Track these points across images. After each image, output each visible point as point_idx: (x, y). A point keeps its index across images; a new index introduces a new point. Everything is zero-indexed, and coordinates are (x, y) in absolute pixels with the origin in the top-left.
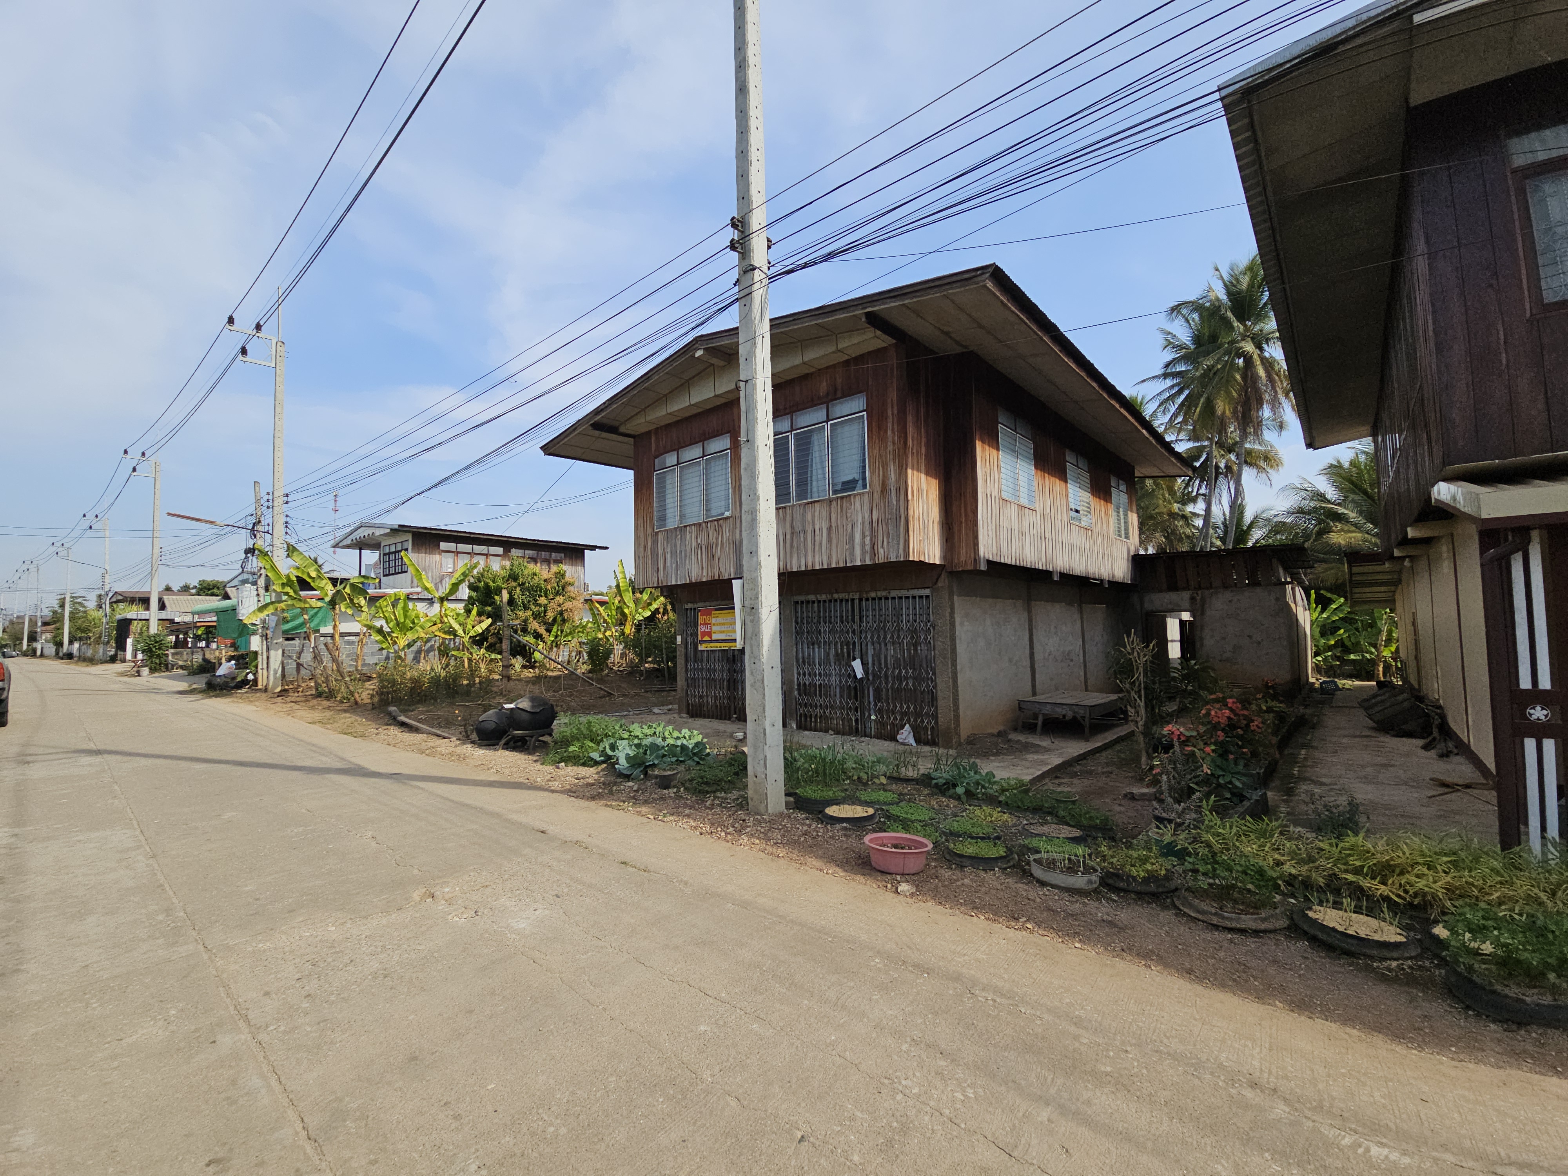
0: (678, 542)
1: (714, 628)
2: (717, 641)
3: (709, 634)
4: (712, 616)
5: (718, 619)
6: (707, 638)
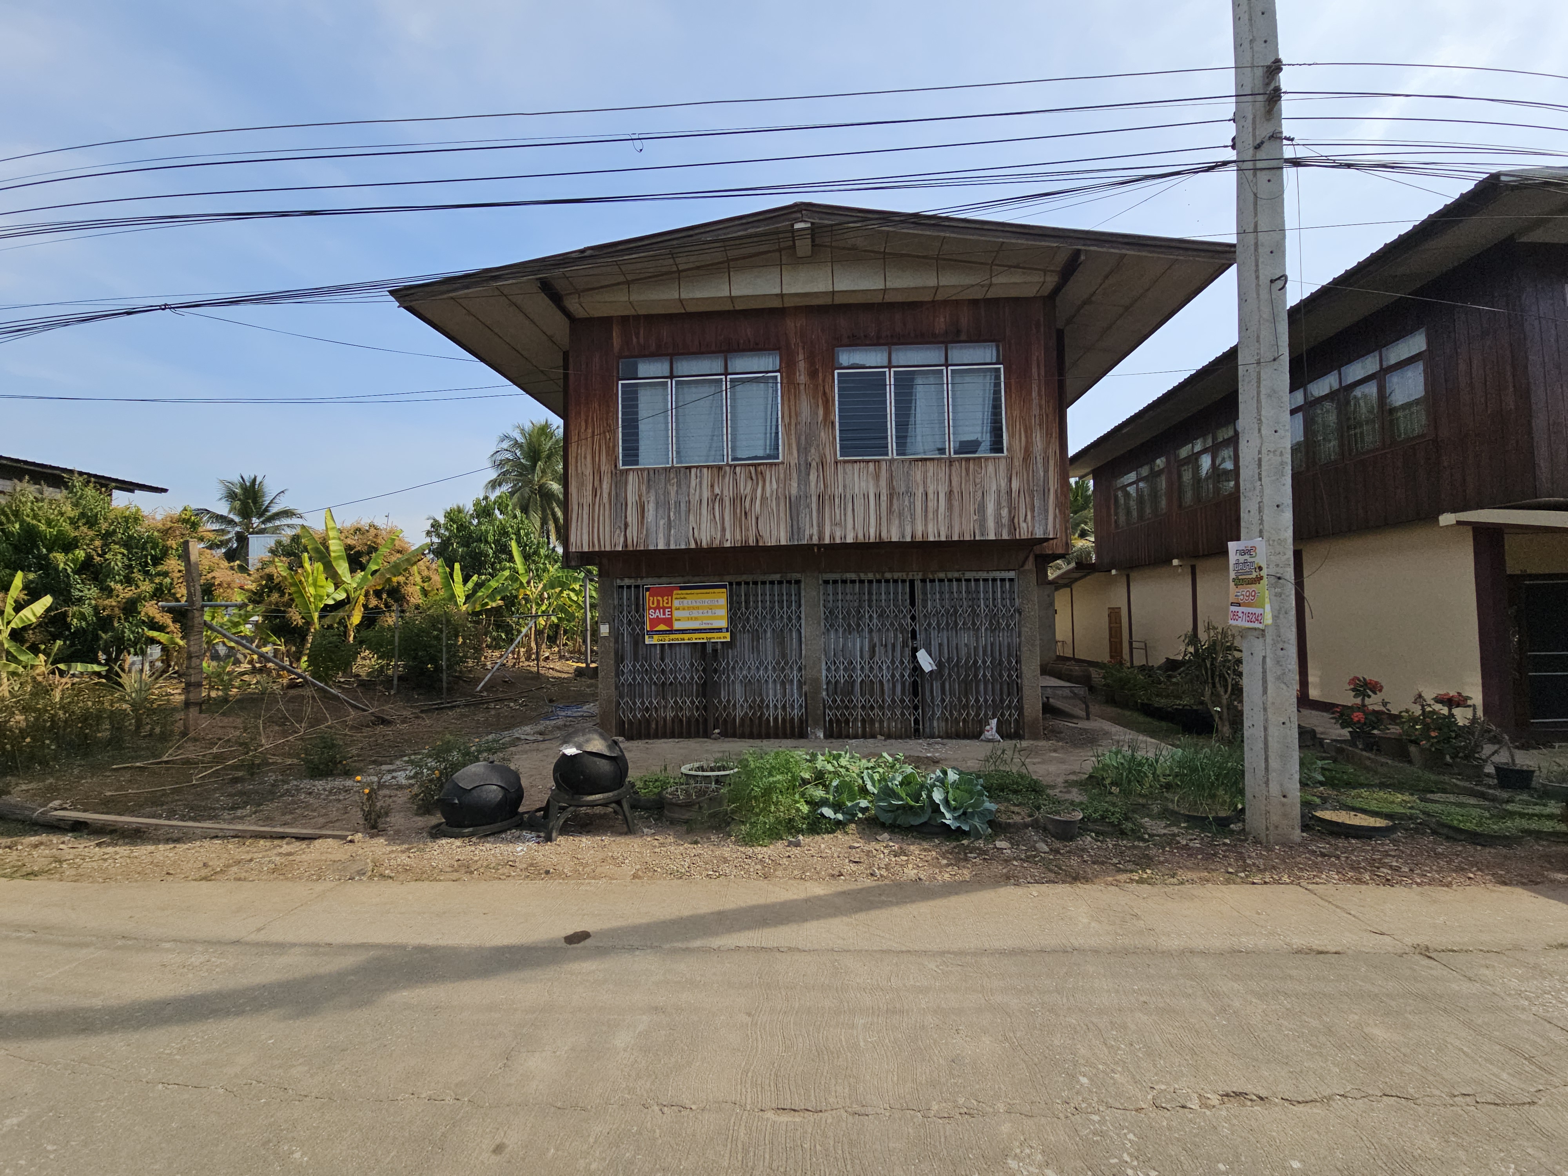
0: (673, 490)
3: (669, 622)
4: (674, 597)
5: (685, 601)
6: (662, 627)
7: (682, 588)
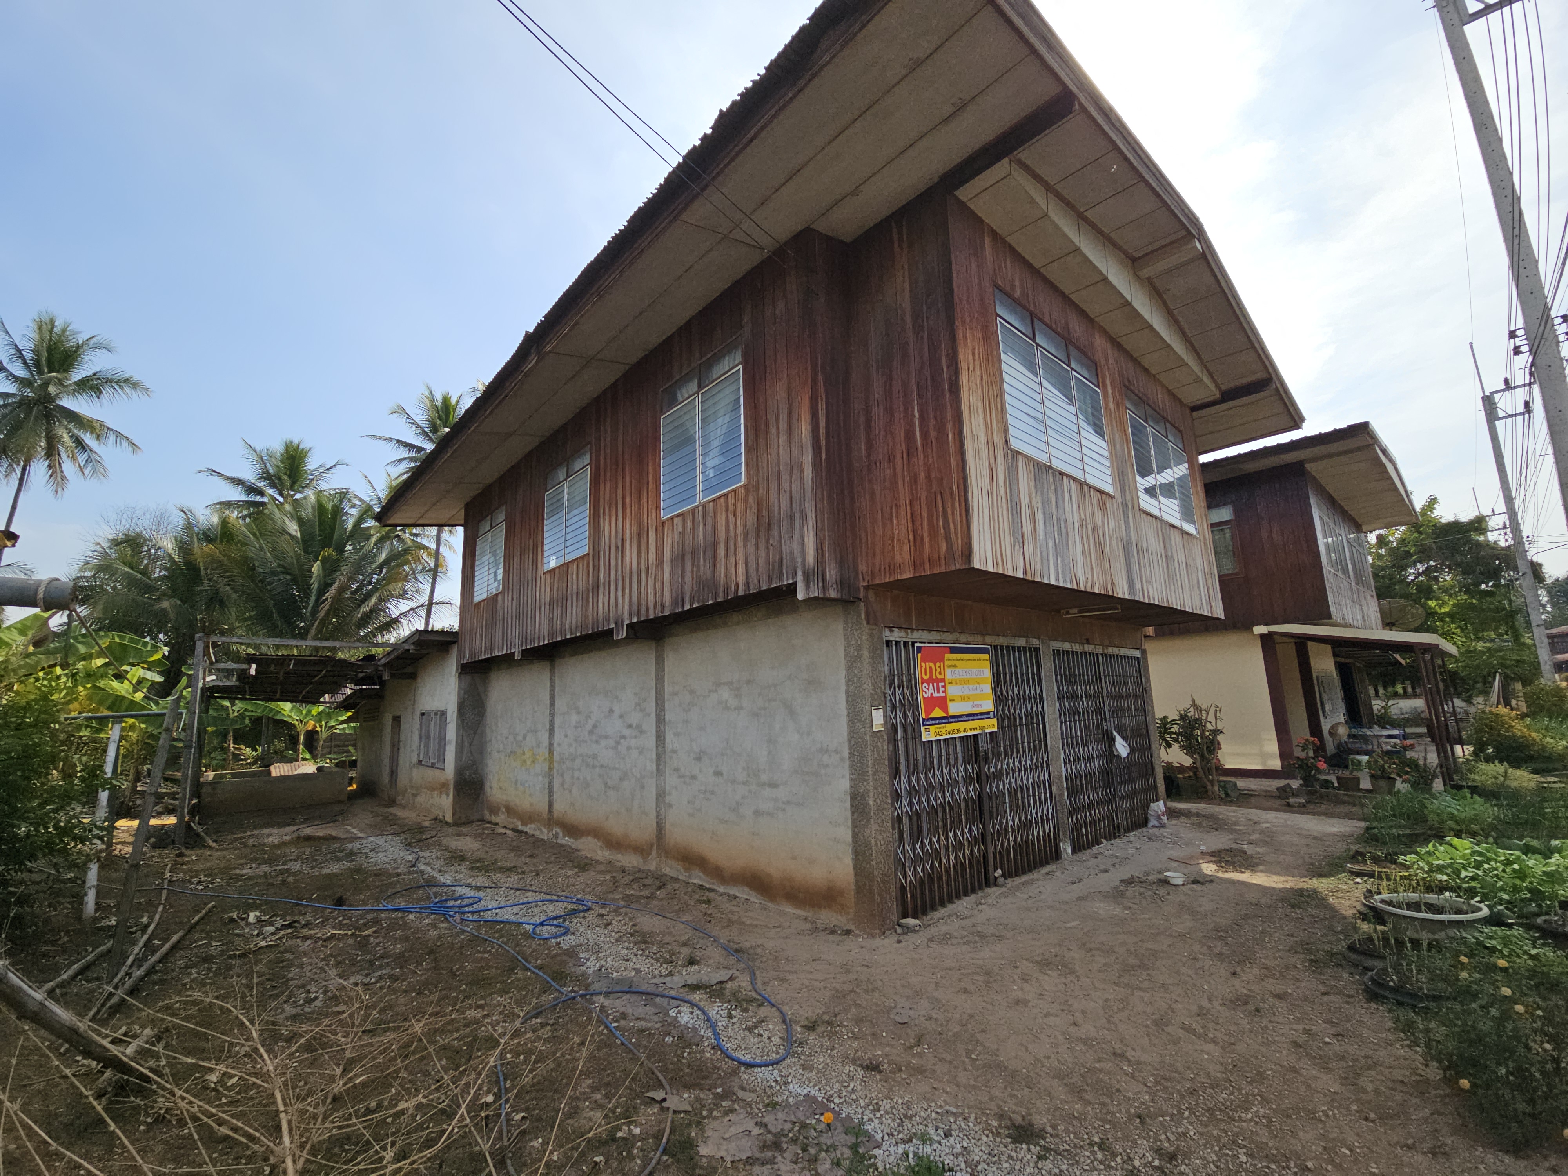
1: (952, 691)
2: (958, 718)
3: (942, 703)
4: (947, 663)
5: (957, 670)
6: (937, 713)
7: (953, 651)
